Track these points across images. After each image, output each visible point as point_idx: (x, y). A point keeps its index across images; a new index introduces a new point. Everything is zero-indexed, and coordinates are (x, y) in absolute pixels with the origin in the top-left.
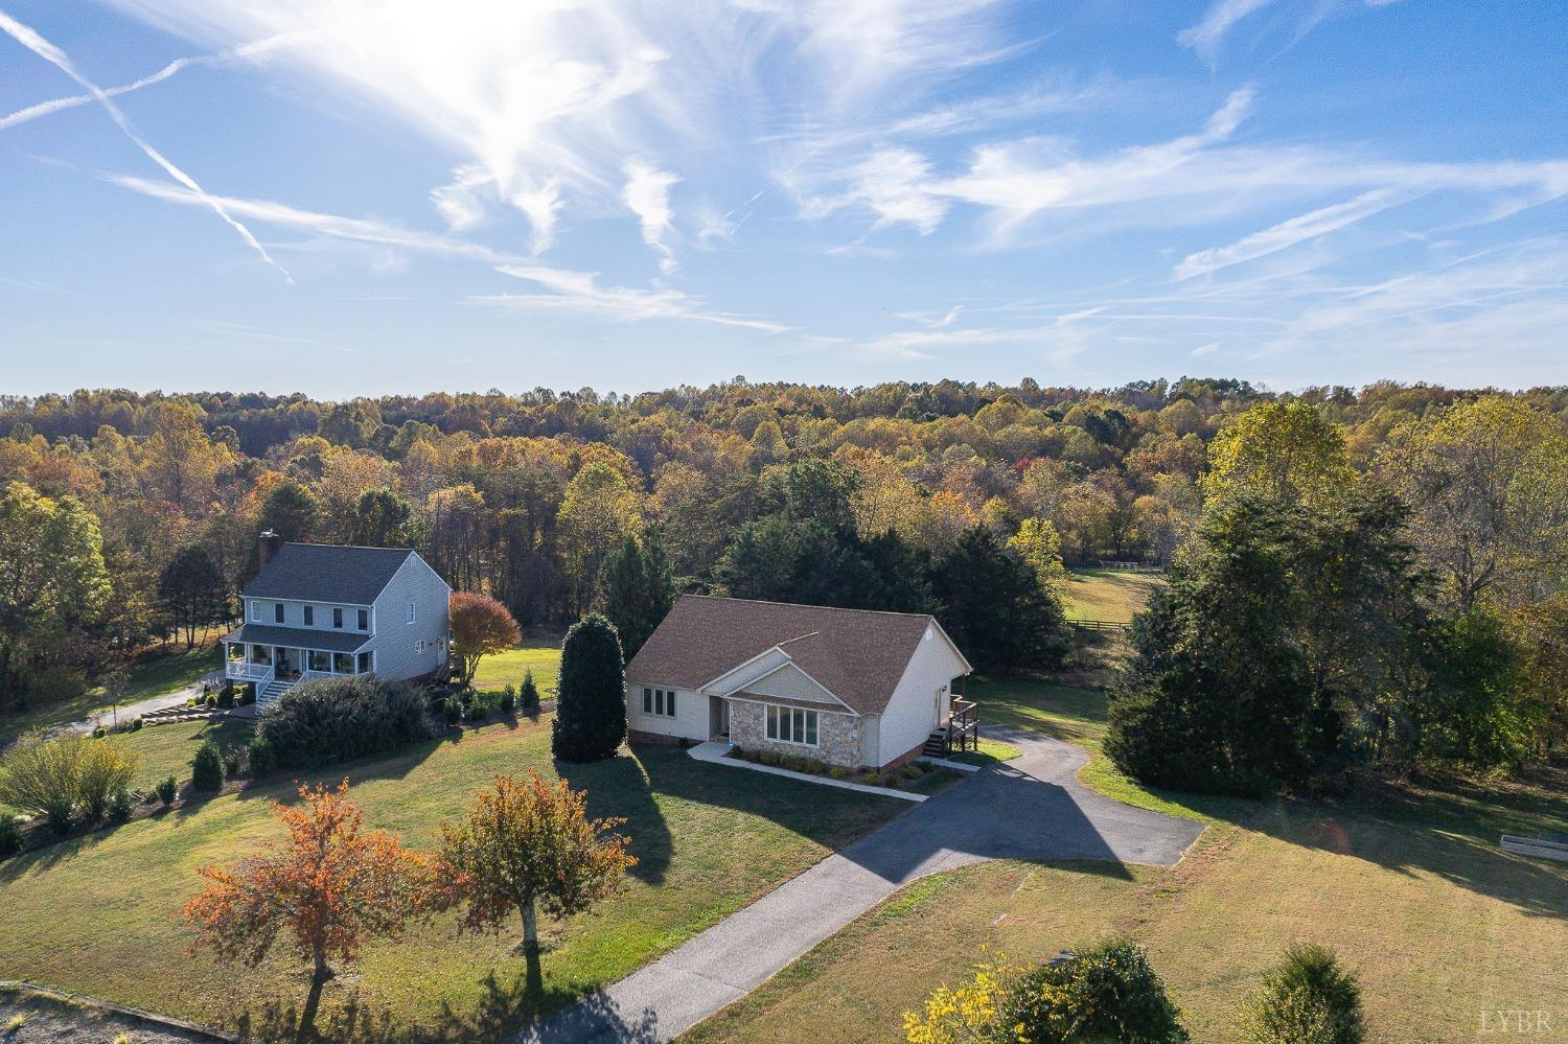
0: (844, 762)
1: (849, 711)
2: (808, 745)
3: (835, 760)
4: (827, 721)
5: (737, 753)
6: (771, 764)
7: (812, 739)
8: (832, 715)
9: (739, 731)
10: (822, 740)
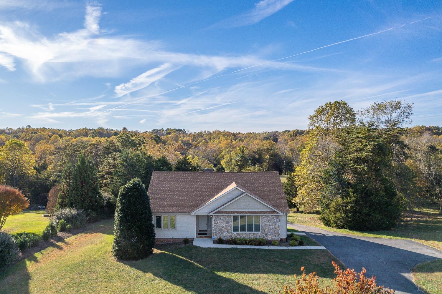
0: (274, 237)
1: (278, 213)
2: (256, 232)
3: (270, 238)
4: (265, 219)
5: (220, 241)
6: (243, 244)
7: (257, 229)
8: (268, 216)
9: (217, 230)
10: (263, 229)
